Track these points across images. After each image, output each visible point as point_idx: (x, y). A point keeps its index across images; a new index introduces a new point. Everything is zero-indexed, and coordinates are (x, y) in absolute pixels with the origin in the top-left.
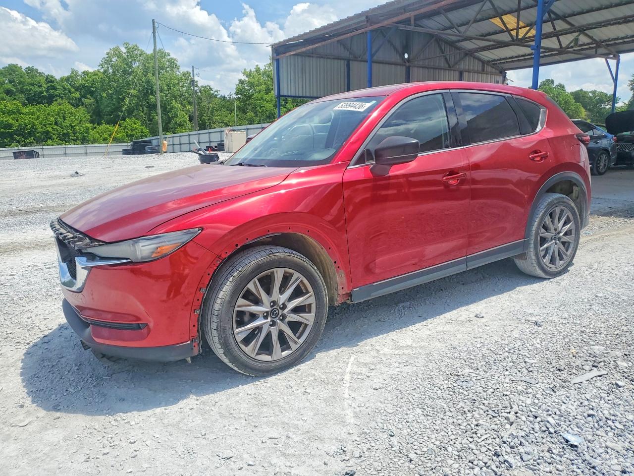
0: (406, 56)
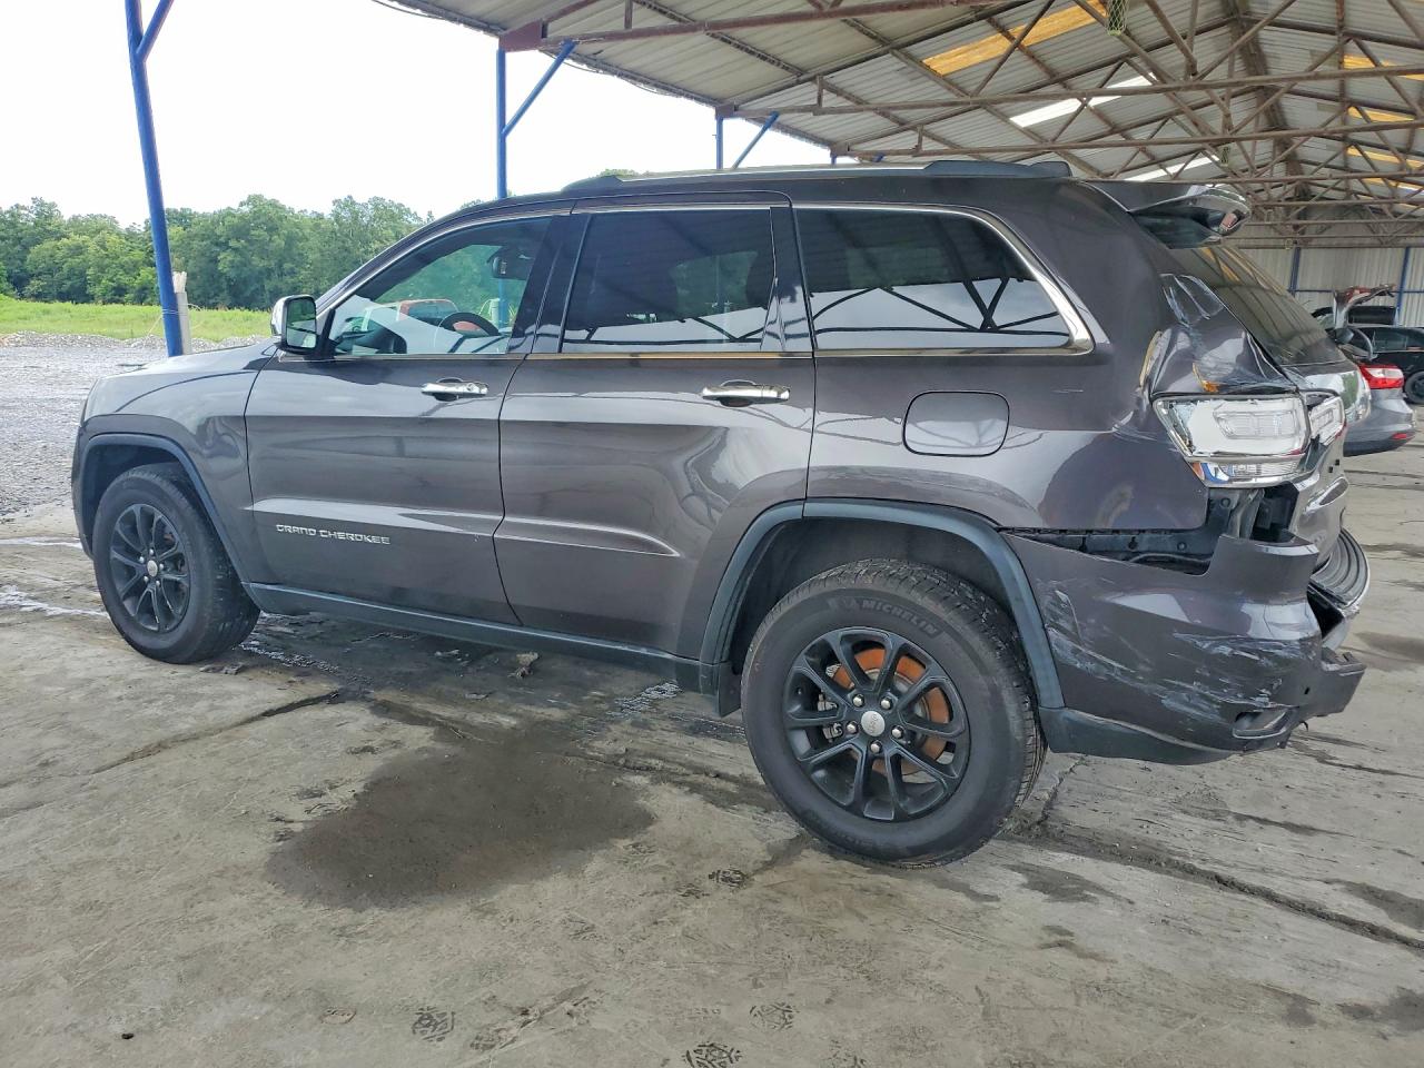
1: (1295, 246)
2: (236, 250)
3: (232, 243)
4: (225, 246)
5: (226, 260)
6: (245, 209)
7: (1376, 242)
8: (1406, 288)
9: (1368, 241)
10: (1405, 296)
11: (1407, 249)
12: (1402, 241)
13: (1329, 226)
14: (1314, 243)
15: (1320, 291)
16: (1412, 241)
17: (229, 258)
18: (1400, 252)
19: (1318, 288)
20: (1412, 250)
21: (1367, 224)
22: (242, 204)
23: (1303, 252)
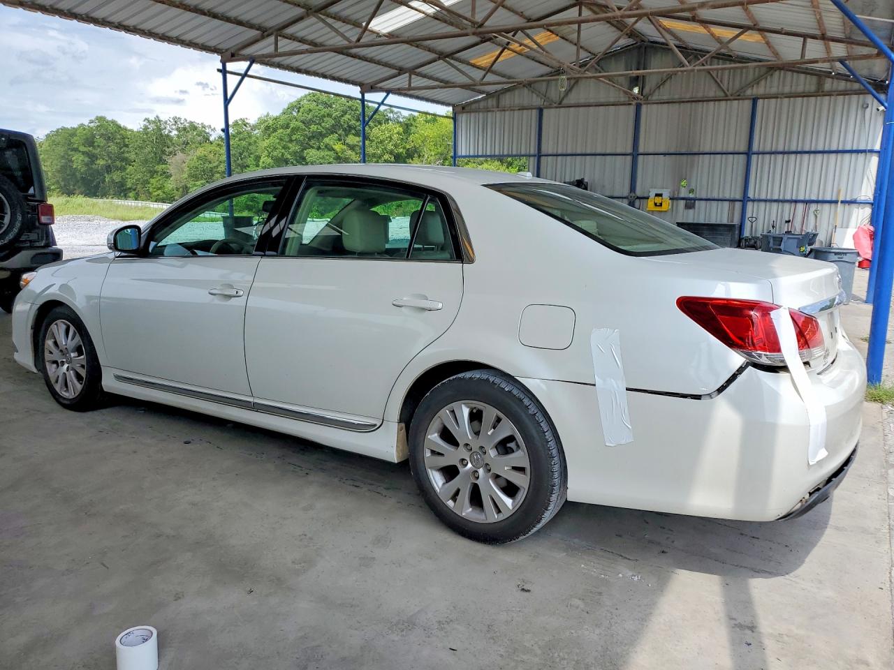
0: (636, 90)
1: (634, 103)
2: (83, 153)
3: (82, 148)
4: (76, 150)
5: (78, 160)
6: (92, 125)
7: (721, 94)
8: (755, 148)
9: (711, 94)
10: (754, 158)
11: (755, 101)
12: (749, 92)
13: (670, 76)
14: (655, 97)
15: (665, 154)
16: (760, 90)
17: (81, 158)
18: (747, 104)
19: (662, 150)
20: (760, 102)
21: (708, 72)
22: (91, 122)
23: (644, 108)
